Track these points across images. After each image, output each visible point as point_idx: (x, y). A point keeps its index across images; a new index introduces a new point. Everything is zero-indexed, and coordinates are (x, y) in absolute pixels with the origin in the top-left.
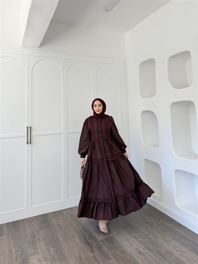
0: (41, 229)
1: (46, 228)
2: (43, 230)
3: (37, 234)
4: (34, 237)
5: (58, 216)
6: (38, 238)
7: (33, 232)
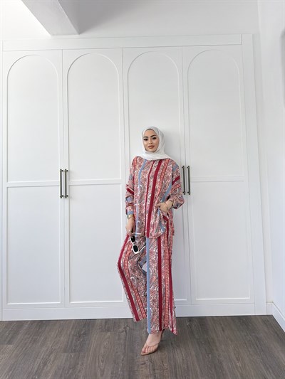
0: (65, 351)
1: (75, 351)
2: (66, 354)
3: (52, 359)
4: (45, 364)
5: (108, 330)
6: (49, 368)
7: (51, 353)
